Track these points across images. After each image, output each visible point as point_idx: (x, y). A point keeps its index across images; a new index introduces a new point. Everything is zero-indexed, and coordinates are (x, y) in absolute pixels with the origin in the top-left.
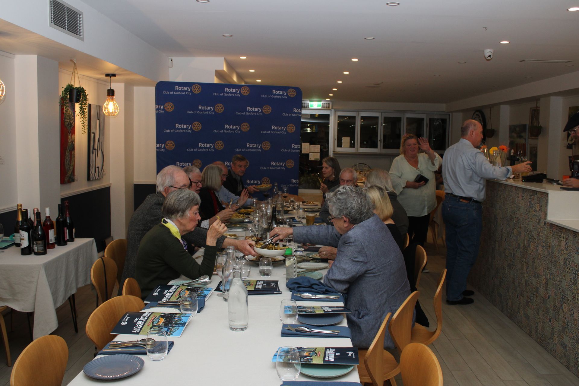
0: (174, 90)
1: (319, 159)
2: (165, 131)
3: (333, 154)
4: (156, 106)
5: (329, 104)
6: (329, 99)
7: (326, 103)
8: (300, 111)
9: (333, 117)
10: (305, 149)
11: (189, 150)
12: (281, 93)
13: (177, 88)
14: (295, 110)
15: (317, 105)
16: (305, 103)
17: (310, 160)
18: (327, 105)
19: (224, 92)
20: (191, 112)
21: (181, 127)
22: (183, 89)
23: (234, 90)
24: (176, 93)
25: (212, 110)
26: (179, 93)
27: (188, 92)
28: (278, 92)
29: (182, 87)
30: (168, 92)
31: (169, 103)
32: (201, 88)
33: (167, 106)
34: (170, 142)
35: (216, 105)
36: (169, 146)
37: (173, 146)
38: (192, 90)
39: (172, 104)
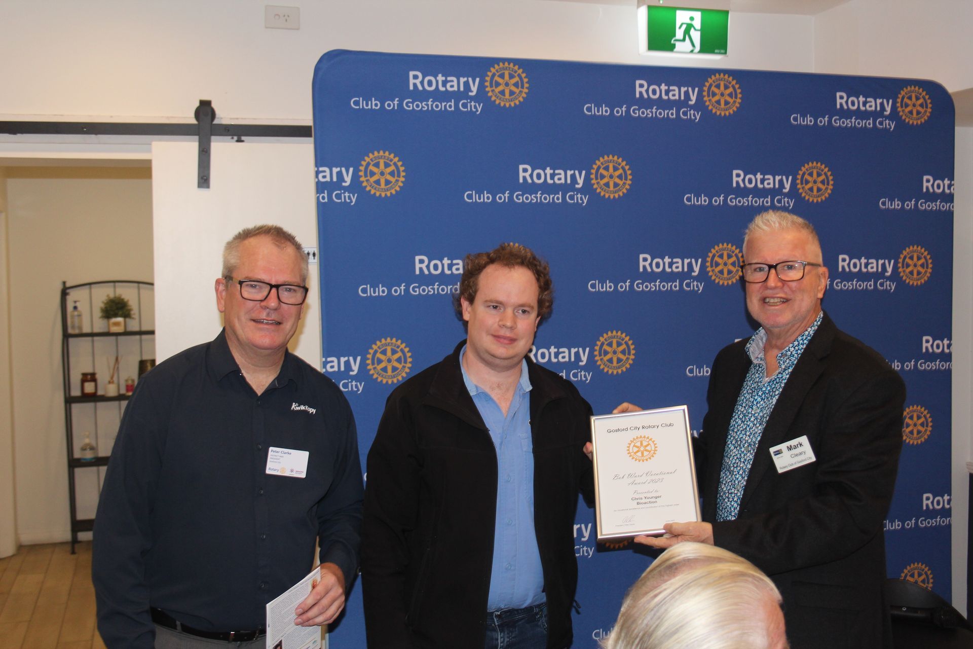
0: (403, 91)
2: (367, 291)
4: (317, 173)
8: (950, 186)
12: (872, 105)
13: (415, 79)
14: (928, 183)
19: (630, 99)
20: (486, 198)
21: (439, 271)
22: (444, 83)
23: (676, 93)
24: (411, 105)
25: (579, 184)
26: (426, 103)
27: (469, 101)
28: (858, 102)
29: (440, 78)
30: (374, 103)
31: (381, 153)
32: (526, 80)
33: (371, 168)
34: (390, 344)
35: (597, 162)
36: (382, 365)
37: (403, 364)
38: (488, 89)
39: (397, 159)
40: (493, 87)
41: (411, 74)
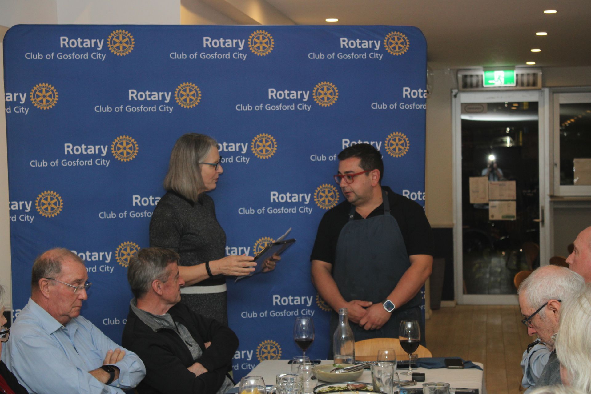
0: (56, 48)
1: (513, 217)
2: (35, 164)
3: (551, 202)
4: (6, 96)
5: (535, 75)
6: (533, 63)
7: (528, 74)
9: (547, 107)
10: (477, 192)
11: (104, 215)
12: (366, 44)
13: (64, 41)
14: (407, 92)
15: (502, 80)
16: (471, 76)
17: (491, 218)
18: (531, 79)
19: (200, 48)
20: (108, 109)
21: (79, 152)
22: (82, 43)
23: (230, 44)
24: (62, 56)
25: (167, 100)
26: (71, 55)
27: (97, 53)
28: (356, 43)
29: (80, 40)
30: (39, 56)
31: (44, 84)
32: (133, 40)
33: (37, 93)
34: (50, 195)
35: (179, 87)
36: (45, 206)
37: (58, 206)
38: (109, 46)
39: (53, 88)
40: (112, 44)
41: (62, 38)
